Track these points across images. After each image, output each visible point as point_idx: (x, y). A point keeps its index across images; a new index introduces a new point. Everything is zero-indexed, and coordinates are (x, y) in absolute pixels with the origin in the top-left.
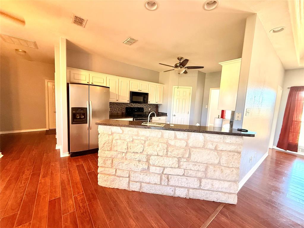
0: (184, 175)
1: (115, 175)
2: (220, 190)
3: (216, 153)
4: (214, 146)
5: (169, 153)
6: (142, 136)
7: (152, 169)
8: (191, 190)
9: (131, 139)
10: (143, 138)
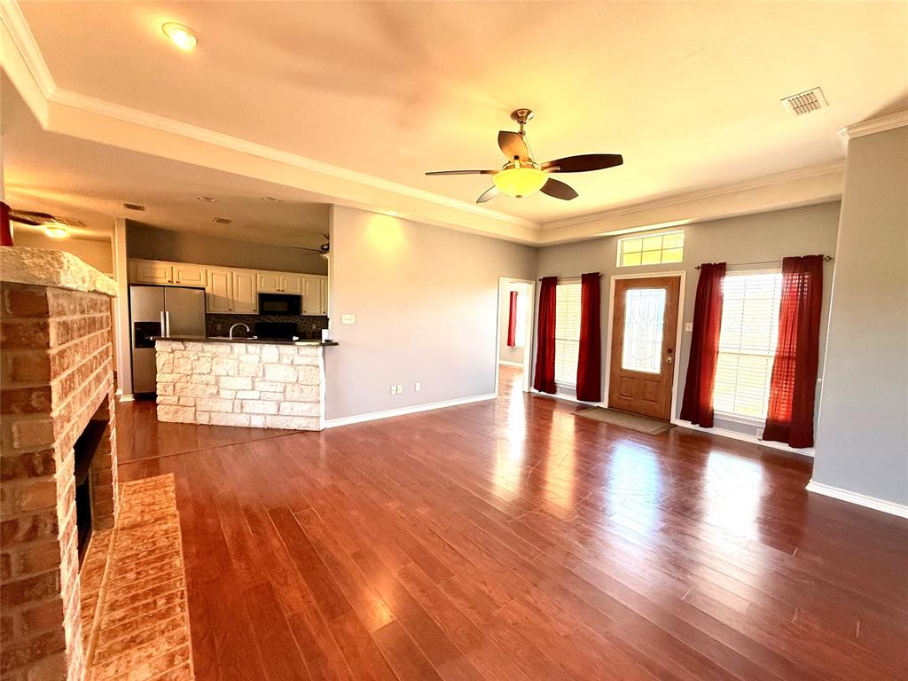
0: (259, 399)
1: (177, 405)
2: (300, 414)
3: (293, 369)
4: (290, 361)
5: (241, 373)
6: (208, 352)
7: (223, 394)
8: (268, 417)
9: (196, 357)
10: (209, 355)
